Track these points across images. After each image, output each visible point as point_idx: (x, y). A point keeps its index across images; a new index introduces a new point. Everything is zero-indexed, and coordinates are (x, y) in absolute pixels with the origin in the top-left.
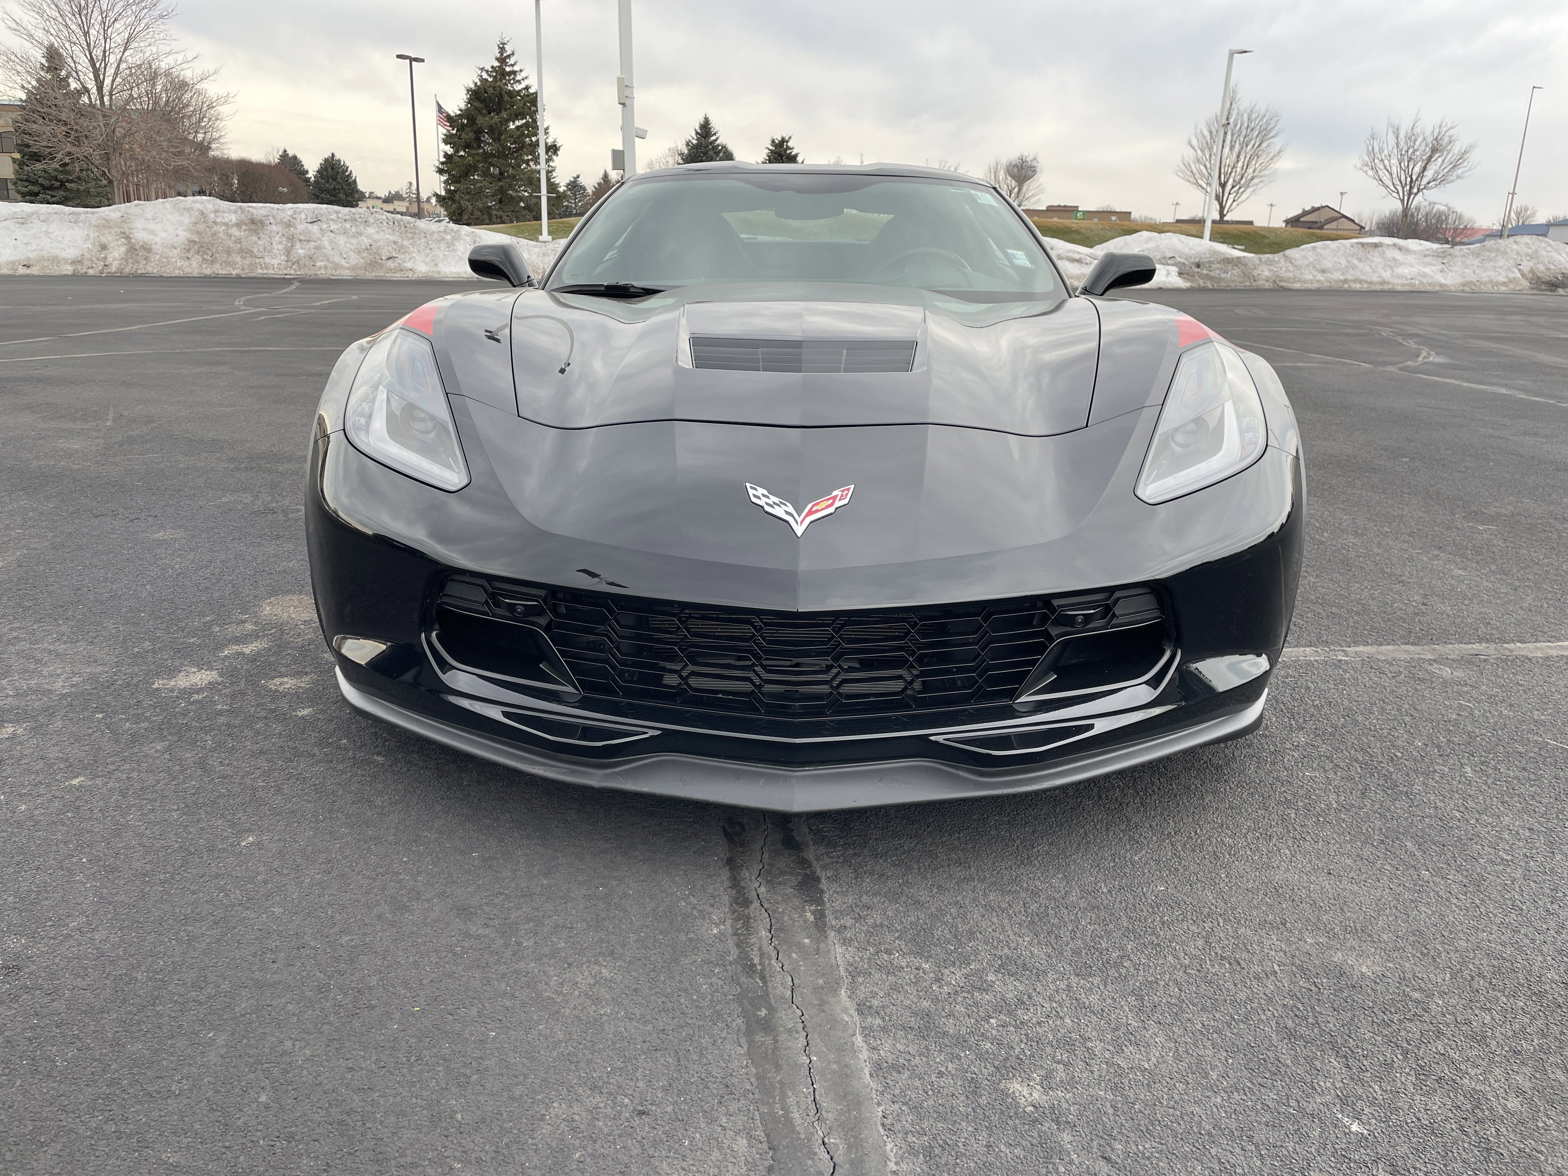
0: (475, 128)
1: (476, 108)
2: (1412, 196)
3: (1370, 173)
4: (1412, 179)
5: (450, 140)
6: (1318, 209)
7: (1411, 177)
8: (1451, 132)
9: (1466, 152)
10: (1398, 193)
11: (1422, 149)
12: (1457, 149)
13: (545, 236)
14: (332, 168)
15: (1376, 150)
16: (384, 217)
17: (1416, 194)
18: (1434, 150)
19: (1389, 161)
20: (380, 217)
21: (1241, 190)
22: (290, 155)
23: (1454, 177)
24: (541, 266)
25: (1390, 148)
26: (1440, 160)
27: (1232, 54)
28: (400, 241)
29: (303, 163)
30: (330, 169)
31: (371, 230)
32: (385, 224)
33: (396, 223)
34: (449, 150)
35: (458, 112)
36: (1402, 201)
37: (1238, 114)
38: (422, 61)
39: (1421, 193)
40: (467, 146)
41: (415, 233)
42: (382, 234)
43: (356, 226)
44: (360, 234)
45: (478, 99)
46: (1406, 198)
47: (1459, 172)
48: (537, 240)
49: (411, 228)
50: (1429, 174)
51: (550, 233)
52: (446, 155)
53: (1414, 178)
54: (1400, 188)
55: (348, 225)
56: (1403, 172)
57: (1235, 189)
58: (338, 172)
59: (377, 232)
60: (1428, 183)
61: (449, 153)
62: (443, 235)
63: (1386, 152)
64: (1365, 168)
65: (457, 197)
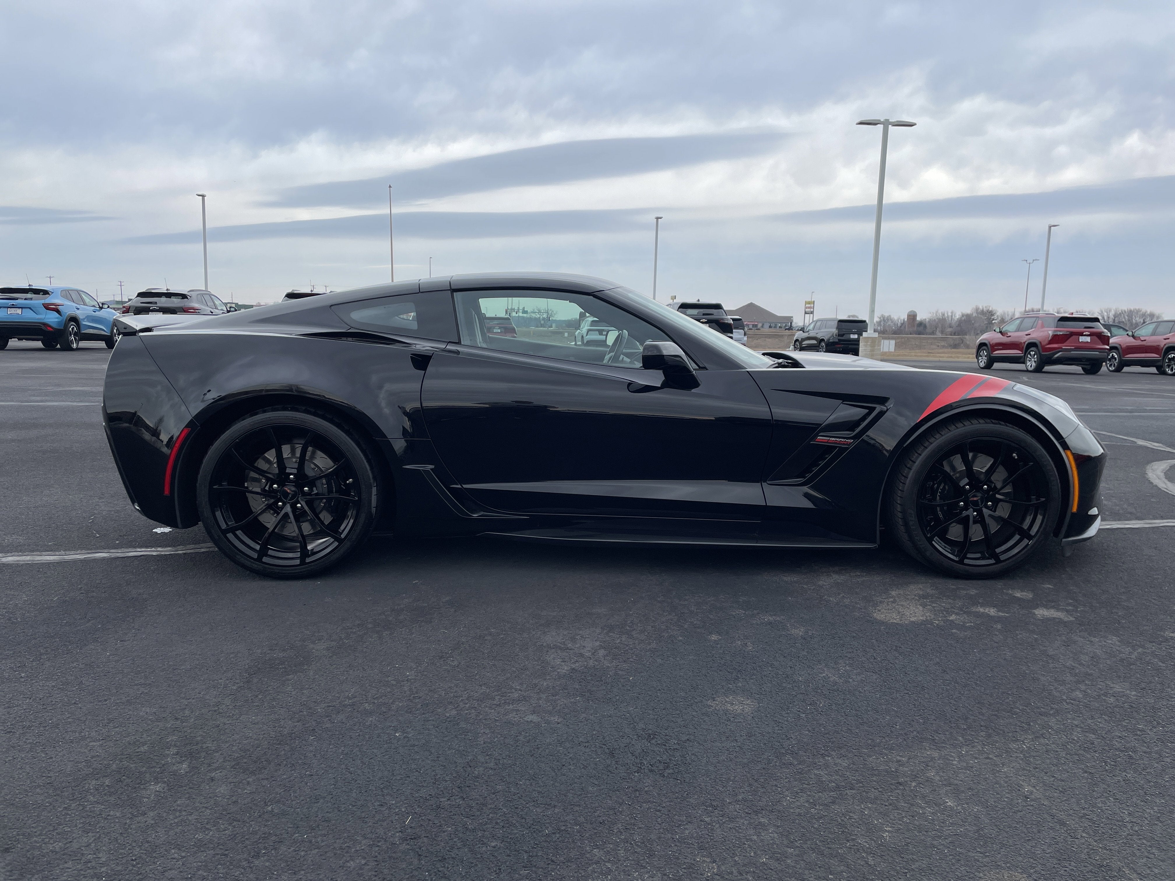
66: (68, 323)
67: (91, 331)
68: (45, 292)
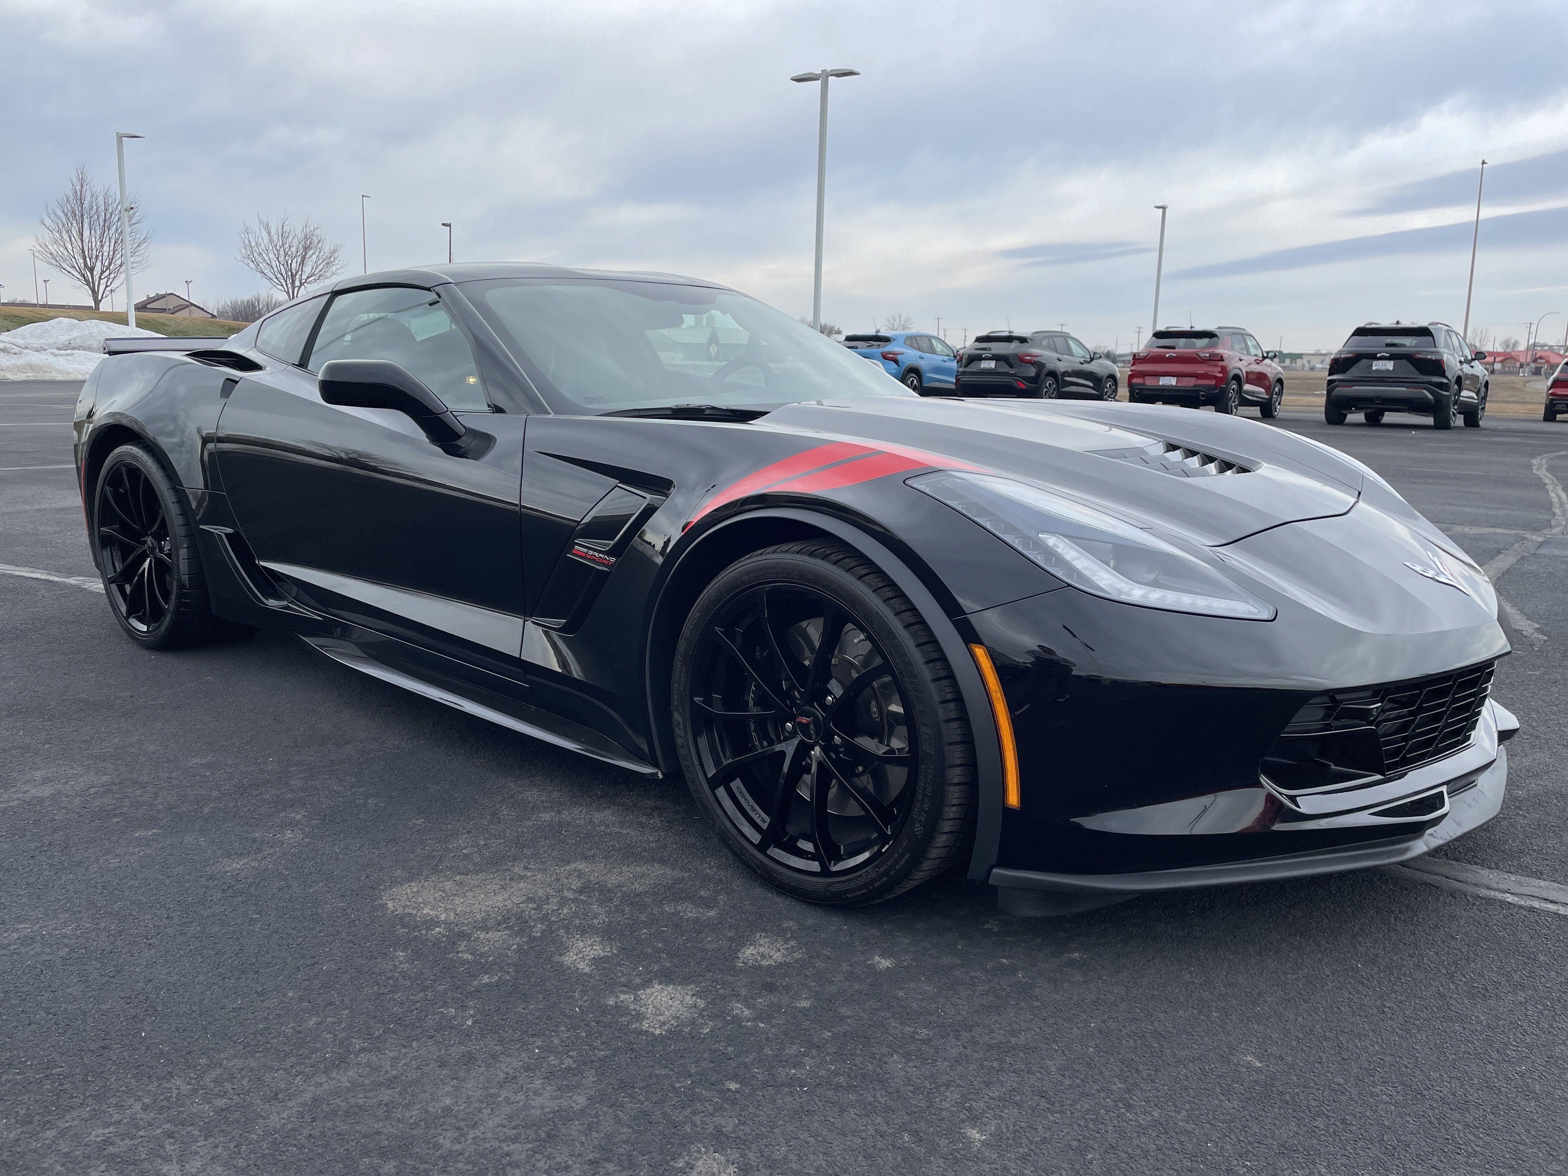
2: (296, 289)
3: (251, 264)
4: (292, 272)
6: (163, 296)
7: (291, 270)
8: (318, 232)
9: (334, 251)
10: (282, 285)
11: (296, 246)
12: (327, 247)
15: (253, 244)
17: (300, 287)
18: (306, 249)
19: (268, 255)
21: (112, 276)
23: (328, 274)
25: (266, 243)
26: (314, 257)
27: (121, 137)
36: (288, 293)
37: (92, 196)
39: (303, 287)
46: (291, 291)
47: (334, 268)
50: (308, 269)
53: (294, 272)
54: (283, 281)
56: (282, 267)
57: (106, 274)
60: (308, 278)
63: (262, 246)
64: (247, 261)
66: (907, 375)
67: (937, 385)
68: (887, 340)
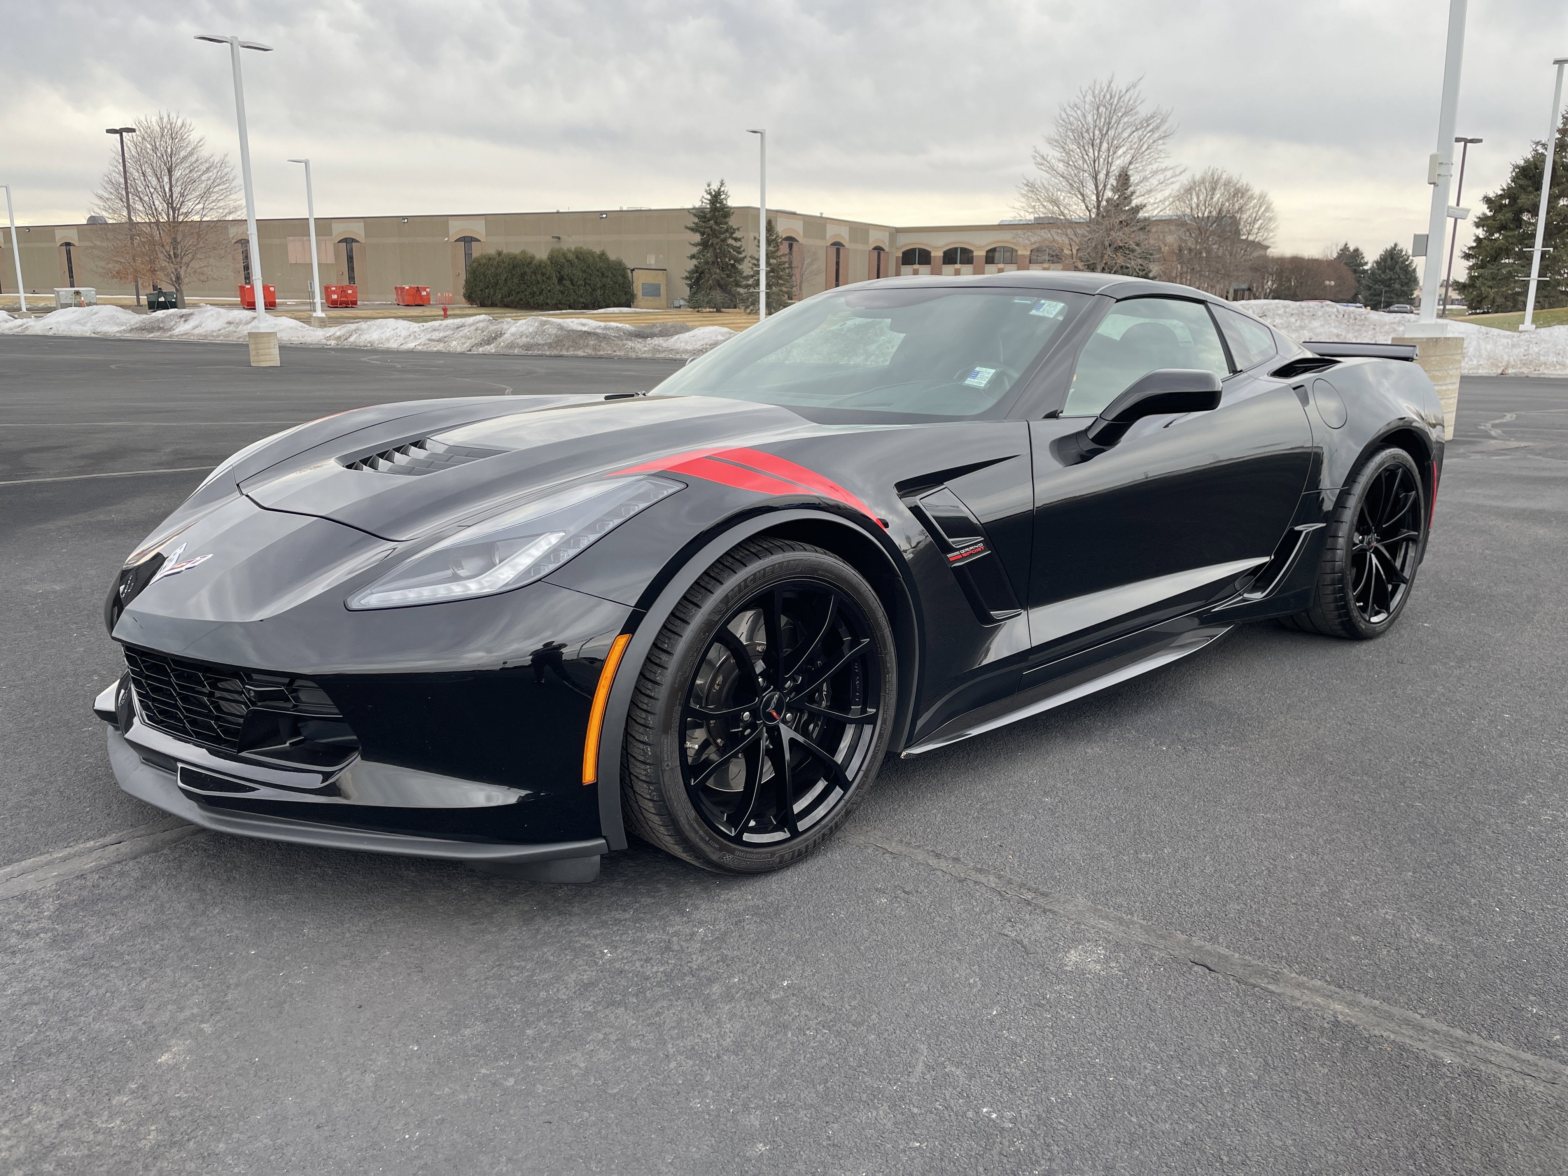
0: (1515, 208)
1: (1521, 186)
5: (1482, 223)
13: (1528, 324)
14: (1392, 259)
16: (1335, 310)
20: (1331, 310)
22: (1351, 249)
24: (1506, 358)
28: (1343, 334)
29: (1364, 255)
30: (1389, 260)
31: (1316, 324)
32: (1333, 317)
33: (1346, 316)
34: (1481, 233)
35: (1500, 192)
38: (1480, 141)
40: (1502, 228)
41: (1363, 325)
42: (1327, 327)
43: (1302, 320)
44: (1302, 327)
45: (1525, 176)
48: (1516, 330)
49: (1361, 320)
51: (1533, 322)
52: (1478, 240)
55: (1293, 320)
58: (1397, 262)
59: (1322, 326)
61: (1481, 236)
62: (1395, 326)
65: (1478, 284)
